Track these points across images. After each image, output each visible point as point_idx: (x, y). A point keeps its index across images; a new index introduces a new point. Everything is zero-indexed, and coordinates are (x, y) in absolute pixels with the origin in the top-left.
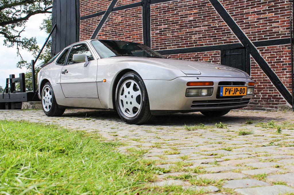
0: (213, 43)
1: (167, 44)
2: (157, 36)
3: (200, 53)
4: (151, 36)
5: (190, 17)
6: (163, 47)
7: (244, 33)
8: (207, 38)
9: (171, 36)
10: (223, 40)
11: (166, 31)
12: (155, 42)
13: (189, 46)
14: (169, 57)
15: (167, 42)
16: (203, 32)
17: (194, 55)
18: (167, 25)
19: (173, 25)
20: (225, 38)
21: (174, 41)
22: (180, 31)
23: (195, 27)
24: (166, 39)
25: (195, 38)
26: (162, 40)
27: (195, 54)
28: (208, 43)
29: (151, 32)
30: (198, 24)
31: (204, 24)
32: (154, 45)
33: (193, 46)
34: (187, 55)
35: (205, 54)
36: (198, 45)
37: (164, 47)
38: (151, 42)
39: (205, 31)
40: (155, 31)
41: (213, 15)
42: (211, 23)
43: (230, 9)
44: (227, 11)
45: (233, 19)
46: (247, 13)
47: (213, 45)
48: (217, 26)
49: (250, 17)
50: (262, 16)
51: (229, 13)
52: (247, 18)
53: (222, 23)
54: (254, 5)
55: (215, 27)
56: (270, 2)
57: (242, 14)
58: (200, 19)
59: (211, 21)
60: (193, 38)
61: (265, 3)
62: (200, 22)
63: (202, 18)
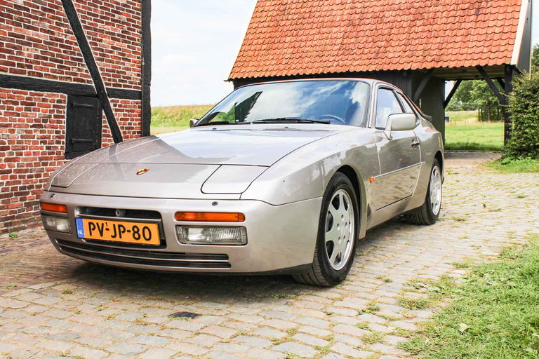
0: (58, 75)
3: (37, 95)
7: (98, 67)
8: (48, 61)
10: (72, 74)
13: (16, 72)
16: (42, 44)
17: (25, 96)
20: (75, 71)
23: (28, 27)
25: (29, 55)
27: (26, 94)
28: (49, 73)
30: (34, 22)
31: (44, 25)
33: (24, 72)
34: (12, 93)
35: (44, 97)
36: (33, 73)
39: (45, 42)
41: (58, 13)
42: (54, 28)
43: (82, 12)
44: (78, 13)
45: (86, 35)
46: (102, 31)
47: (58, 81)
48: (65, 39)
49: (104, 39)
50: (116, 44)
51: (80, 19)
52: (101, 41)
53: (71, 35)
54: (108, 19)
55: (61, 40)
56: (123, 23)
57: (95, 30)
58: (36, 11)
59: (54, 25)
60: (26, 52)
61: (119, 22)
62: (36, 18)
63: (40, 10)
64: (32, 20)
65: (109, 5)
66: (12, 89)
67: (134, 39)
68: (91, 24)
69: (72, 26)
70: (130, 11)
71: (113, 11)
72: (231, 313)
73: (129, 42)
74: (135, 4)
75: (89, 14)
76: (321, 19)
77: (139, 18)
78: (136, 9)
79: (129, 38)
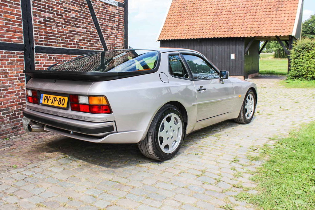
0: (89, 47)
1: (52, 40)
2: (41, 26)
4: (33, 23)
5: (73, 13)
6: (48, 43)
7: (106, 42)
8: (85, 42)
9: (57, 30)
10: (95, 46)
11: (51, 22)
12: (39, 33)
13: (72, 47)
14: (54, 56)
15: (52, 38)
16: (83, 34)
18: (51, 15)
19: (58, 16)
20: (96, 45)
21: (60, 37)
22: (65, 27)
23: (77, 27)
24: (51, 33)
25: (78, 39)
26: (47, 32)
28: (86, 47)
29: (32, 17)
30: (79, 24)
31: (84, 25)
32: (38, 38)
33: (75, 47)
34: (70, 57)
36: (79, 47)
37: (50, 43)
38: (34, 33)
39: (84, 33)
40: (37, 17)
41: (89, 19)
42: (88, 26)
43: (99, 18)
44: (97, 19)
45: (101, 28)
46: (107, 26)
47: (89, 50)
48: (92, 31)
49: (108, 29)
50: (113, 31)
51: (98, 21)
52: (107, 30)
53: (94, 29)
54: (110, 20)
55: (90, 32)
56: (116, 21)
57: (105, 26)
58: (81, 19)
59: (88, 25)
60: (76, 38)
61: (114, 21)
62: (80, 22)
63: (82, 19)
64: (79, 23)
65: (110, 14)
66: (71, 55)
67: (121, 29)
68: (103, 23)
69: (95, 25)
70: (120, 16)
71: (112, 16)
72: (176, 162)
73: (119, 30)
74: (121, 13)
75: (102, 18)
76: (202, 12)
77: (123, 19)
78: (122, 15)
79: (119, 28)
